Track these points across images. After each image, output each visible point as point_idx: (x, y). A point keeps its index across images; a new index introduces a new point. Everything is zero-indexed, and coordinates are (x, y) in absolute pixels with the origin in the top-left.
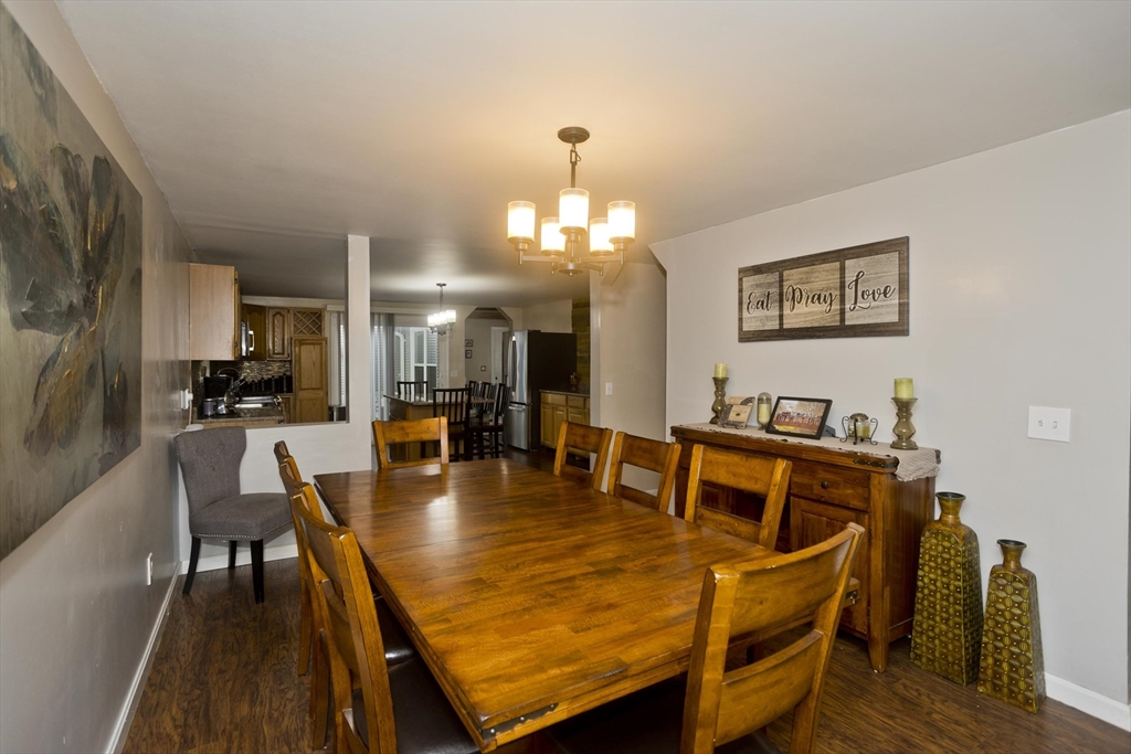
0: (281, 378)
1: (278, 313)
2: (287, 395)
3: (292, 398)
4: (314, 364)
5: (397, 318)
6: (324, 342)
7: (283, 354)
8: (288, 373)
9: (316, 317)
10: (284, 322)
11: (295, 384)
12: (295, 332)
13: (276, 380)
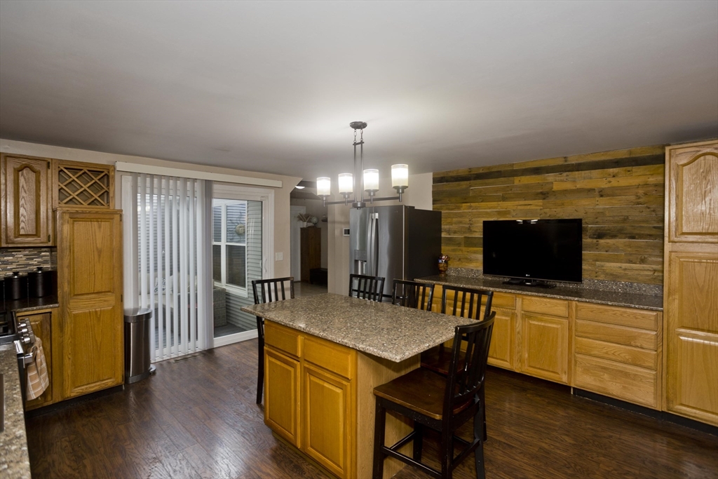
0: (32, 276)
1: (26, 167)
2: (47, 309)
3: (55, 312)
4: (100, 252)
5: (216, 187)
6: (117, 217)
7: (37, 234)
8: (47, 266)
9: (102, 178)
10: (38, 182)
11: (63, 287)
12: (61, 199)
13: (22, 279)
